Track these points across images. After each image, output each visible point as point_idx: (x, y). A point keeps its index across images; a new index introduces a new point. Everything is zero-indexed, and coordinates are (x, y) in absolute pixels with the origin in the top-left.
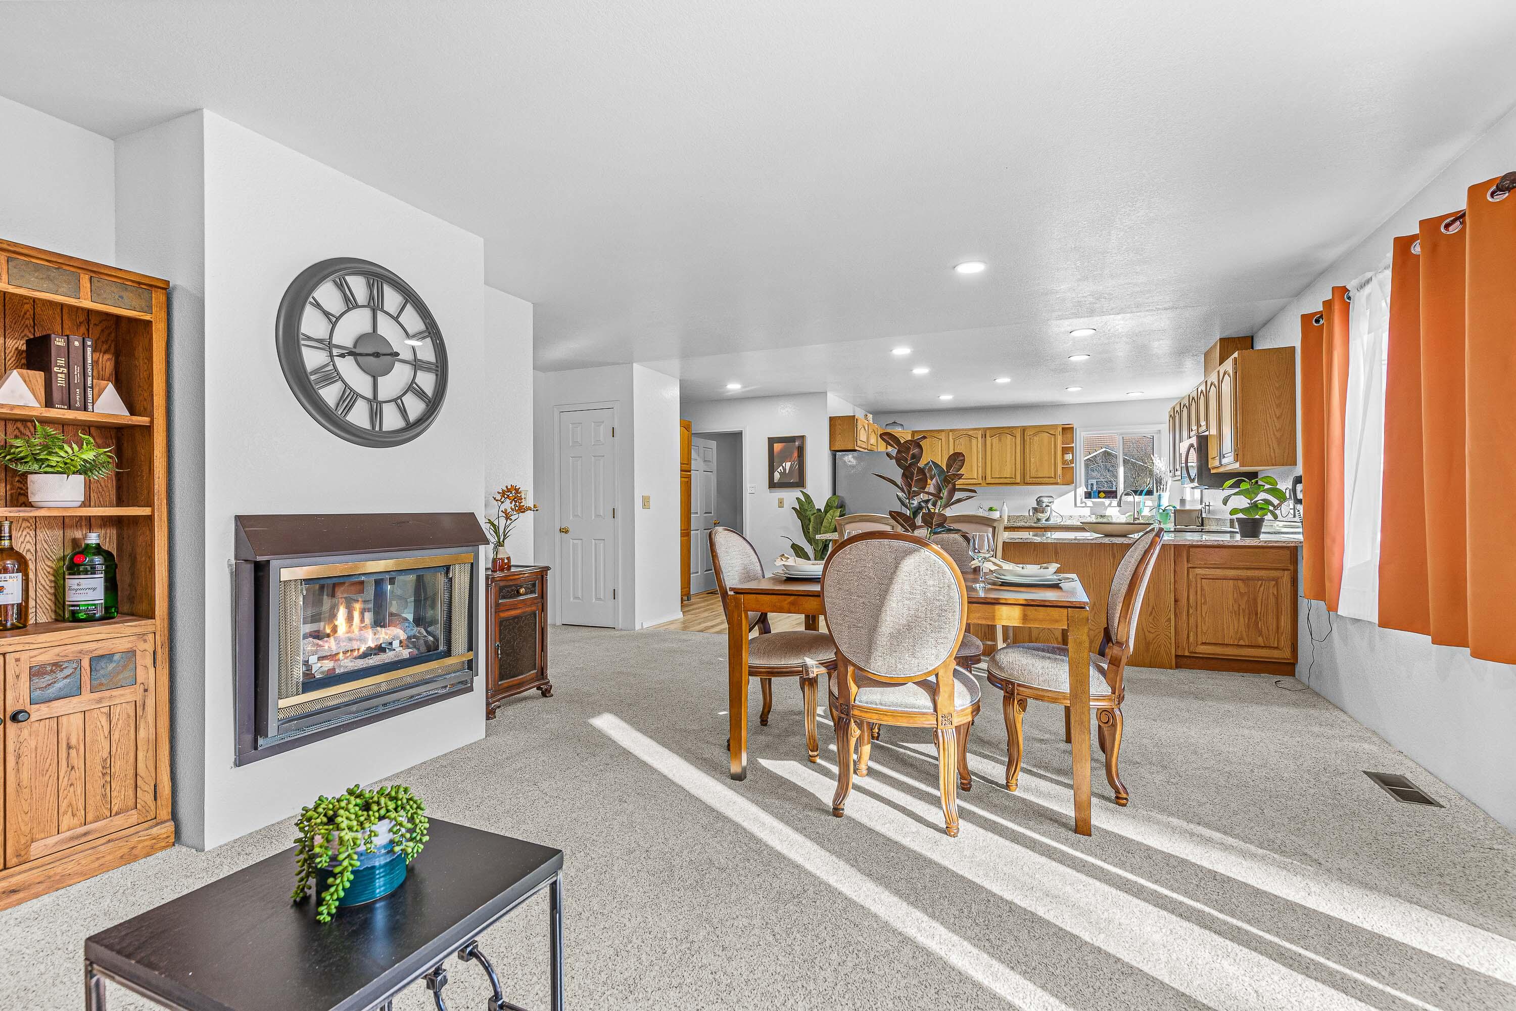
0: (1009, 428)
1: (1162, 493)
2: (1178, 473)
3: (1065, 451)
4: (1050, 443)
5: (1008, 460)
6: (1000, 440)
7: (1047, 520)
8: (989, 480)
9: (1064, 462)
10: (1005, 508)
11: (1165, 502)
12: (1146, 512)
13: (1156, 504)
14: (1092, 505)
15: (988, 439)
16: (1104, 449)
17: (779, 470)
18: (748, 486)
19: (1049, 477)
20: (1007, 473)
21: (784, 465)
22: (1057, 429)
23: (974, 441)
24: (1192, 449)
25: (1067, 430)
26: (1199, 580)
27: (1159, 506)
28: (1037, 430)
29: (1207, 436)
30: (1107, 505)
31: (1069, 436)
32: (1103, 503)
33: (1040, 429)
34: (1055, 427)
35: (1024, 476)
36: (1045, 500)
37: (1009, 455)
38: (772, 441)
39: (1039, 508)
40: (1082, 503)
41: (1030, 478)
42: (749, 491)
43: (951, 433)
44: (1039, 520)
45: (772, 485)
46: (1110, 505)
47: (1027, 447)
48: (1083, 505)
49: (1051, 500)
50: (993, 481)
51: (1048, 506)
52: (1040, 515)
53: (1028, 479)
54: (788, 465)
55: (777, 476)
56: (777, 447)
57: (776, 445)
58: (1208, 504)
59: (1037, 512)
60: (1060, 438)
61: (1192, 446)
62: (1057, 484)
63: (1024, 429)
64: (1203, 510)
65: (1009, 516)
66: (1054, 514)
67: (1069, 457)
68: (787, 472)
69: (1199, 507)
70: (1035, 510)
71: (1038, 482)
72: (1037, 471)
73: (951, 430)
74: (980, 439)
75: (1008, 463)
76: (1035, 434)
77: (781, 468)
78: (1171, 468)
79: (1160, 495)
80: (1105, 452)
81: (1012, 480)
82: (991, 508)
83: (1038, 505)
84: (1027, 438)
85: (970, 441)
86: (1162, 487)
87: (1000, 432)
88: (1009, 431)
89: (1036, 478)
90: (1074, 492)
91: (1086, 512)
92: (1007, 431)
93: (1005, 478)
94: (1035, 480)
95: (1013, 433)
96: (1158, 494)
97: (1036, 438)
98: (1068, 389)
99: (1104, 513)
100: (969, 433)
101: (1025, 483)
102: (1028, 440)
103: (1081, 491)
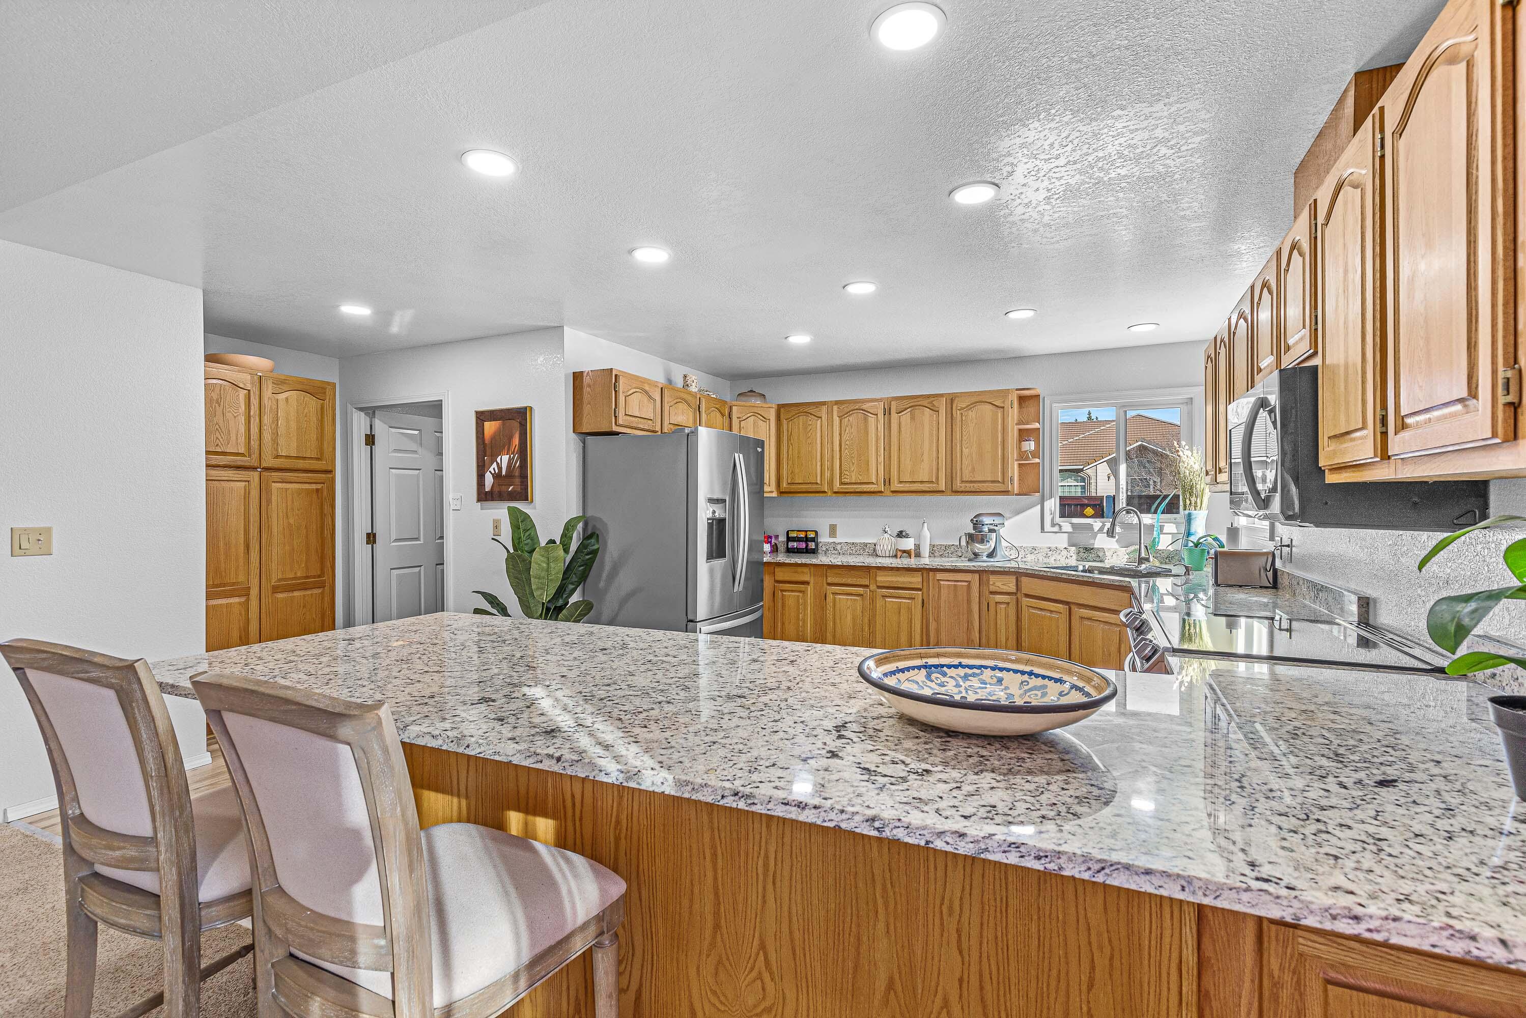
0: (929, 396)
1: (1193, 512)
2: (1223, 477)
3: (1024, 435)
4: (995, 421)
5: (926, 450)
6: (913, 418)
7: (991, 555)
8: (896, 486)
9: (1022, 455)
10: (926, 533)
11: (1199, 529)
12: (1164, 543)
13: (1183, 530)
14: (1070, 529)
15: (894, 416)
16: (1140, 443)
17: (491, 469)
18: (451, 497)
19: (993, 482)
20: (925, 472)
21: (499, 460)
22: (1009, 396)
23: (872, 420)
24: (1263, 414)
25: (1027, 400)
26: (1314, 989)
27: (1189, 534)
28: (974, 399)
29: (1315, 368)
30: (1096, 528)
31: (1032, 410)
32: (1090, 527)
33: (979, 399)
34: (1004, 393)
35: (951, 478)
36: (988, 520)
37: (927, 443)
38: (482, 417)
39: (976, 536)
40: (1053, 525)
41: (962, 482)
42: (452, 507)
43: (835, 408)
44: (976, 555)
45: (484, 496)
47: (957, 429)
48: (1056, 529)
49: (998, 520)
50: (901, 487)
51: (994, 531)
52: (978, 547)
53: (958, 485)
54: (505, 459)
55: (489, 480)
56: (490, 427)
57: (487, 425)
58: (1286, 541)
59: (973, 541)
60: (1014, 413)
61: (1263, 403)
62: (1006, 493)
63: (952, 399)
64: (1277, 553)
65: (932, 546)
66: (1004, 544)
67: (1030, 446)
68: (504, 473)
69: (1269, 547)
70: (971, 538)
71: (975, 489)
72: (973, 470)
73: (837, 403)
74: (881, 416)
75: (926, 457)
76: (970, 407)
77: (495, 465)
78: (1209, 467)
79: (1190, 515)
80: (1140, 446)
81: (933, 486)
82: (901, 532)
83: (975, 528)
84: (957, 414)
85: (866, 419)
86: (1193, 500)
87: (914, 403)
88: (928, 401)
89: (971, 482)
90: (1039, 506)
91: (1062, 541)
92: (925, 403)
93: (922, 482)
94: (970, 487)
95: (934, 406)
96: (1187, 512)
97: (972, 414)
98: (1011, 315)
99: (1089, 543)
100: (864, 407)
101: (953, 490)
102: (959, 417)
103: (1052, 504)
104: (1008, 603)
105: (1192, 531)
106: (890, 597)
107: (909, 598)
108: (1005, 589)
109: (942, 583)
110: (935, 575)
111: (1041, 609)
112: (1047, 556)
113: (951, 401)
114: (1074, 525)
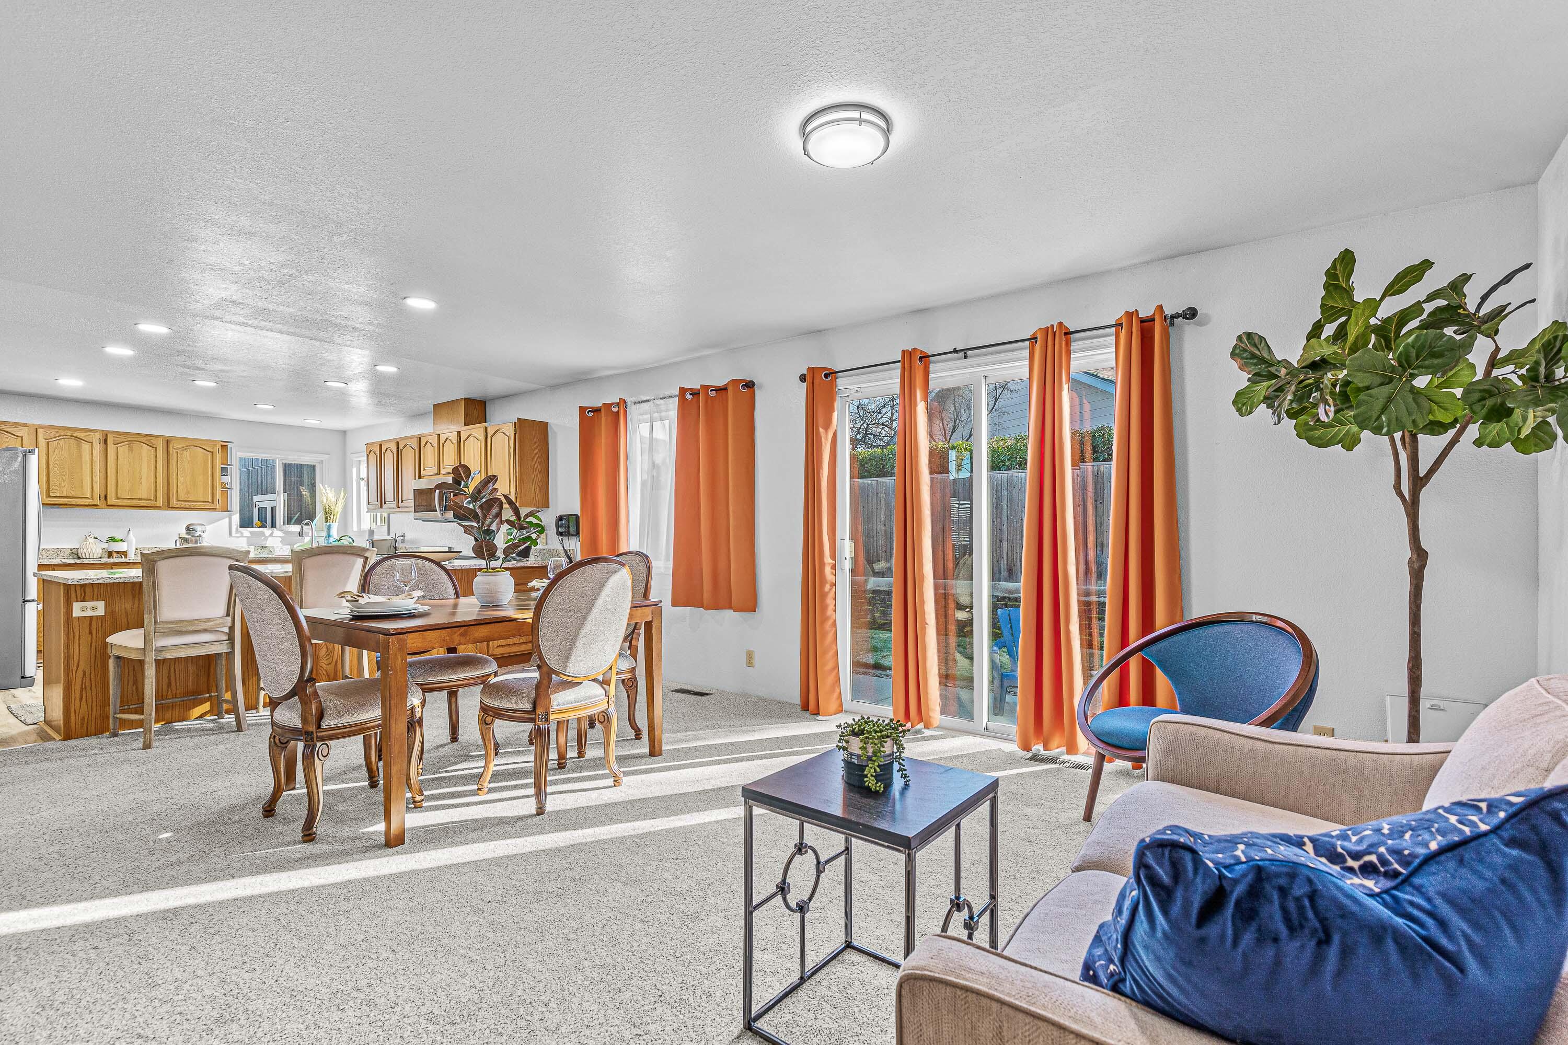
0: (146, 435)
1: (332, 524)
3: (223, 472)
4: (206, 461)
5: (144, 476)
6: (131, 450)
8: (113, 501)
9: (222, 485)
10: (132, 538)
11: (336, 535)
13: (324, 534)
15: (111, 446)
19: (204, 502)
20: (144, 491)
22: (215, 445)
23: (86, 447)
25: (224, 448)
27: (329, 536)
28: (187, 443)
30: (266, 535)
31: (223, 453)
32: (263, 534)
33: (191, 444)
34: (213, 442)
35: (167, 497)
36: (199, 528)
37: (145, 471)
39: (189, 537)
40: (237, 531)
41: (178, 500)
46: (271, 535)
47: (173, 462)
48: (238, 535)
49: (203, 526)
50: (117, 502)
51: (200, 535)
53: (175, 503)
59: (187, 541)
60: (217, 456)
62: (214, 510)
63: (168, 440)
67: (225, 479)
70: (184, 539)
71: (188, 506)
72: (188, 493)
73: (42, 427)
74: (96, 445)
75: (144, 482)
76: (185, 448)
79: (330, 525)
81: (152, 503)
82: (113, 537)
83: (187, 533)
84: (173, 452)
85: (79, 447)
86: (332, 517)
87: (132, 439)
88: (148, 440)
89: (186, 501)
90: (226, 519)
91: (242, 543)
92: (143, 440)
93: (140, 499)
94: (184, 504)
95: (152, 443)
96: (328, 524)
97: (186, 454)
99: (263, 543)
100: (77, 435)
101: (169, 507)
102: (175, 454)
103: (236, 518)
105: (331, 534)
113: (168, 442)
114: (251, 532)
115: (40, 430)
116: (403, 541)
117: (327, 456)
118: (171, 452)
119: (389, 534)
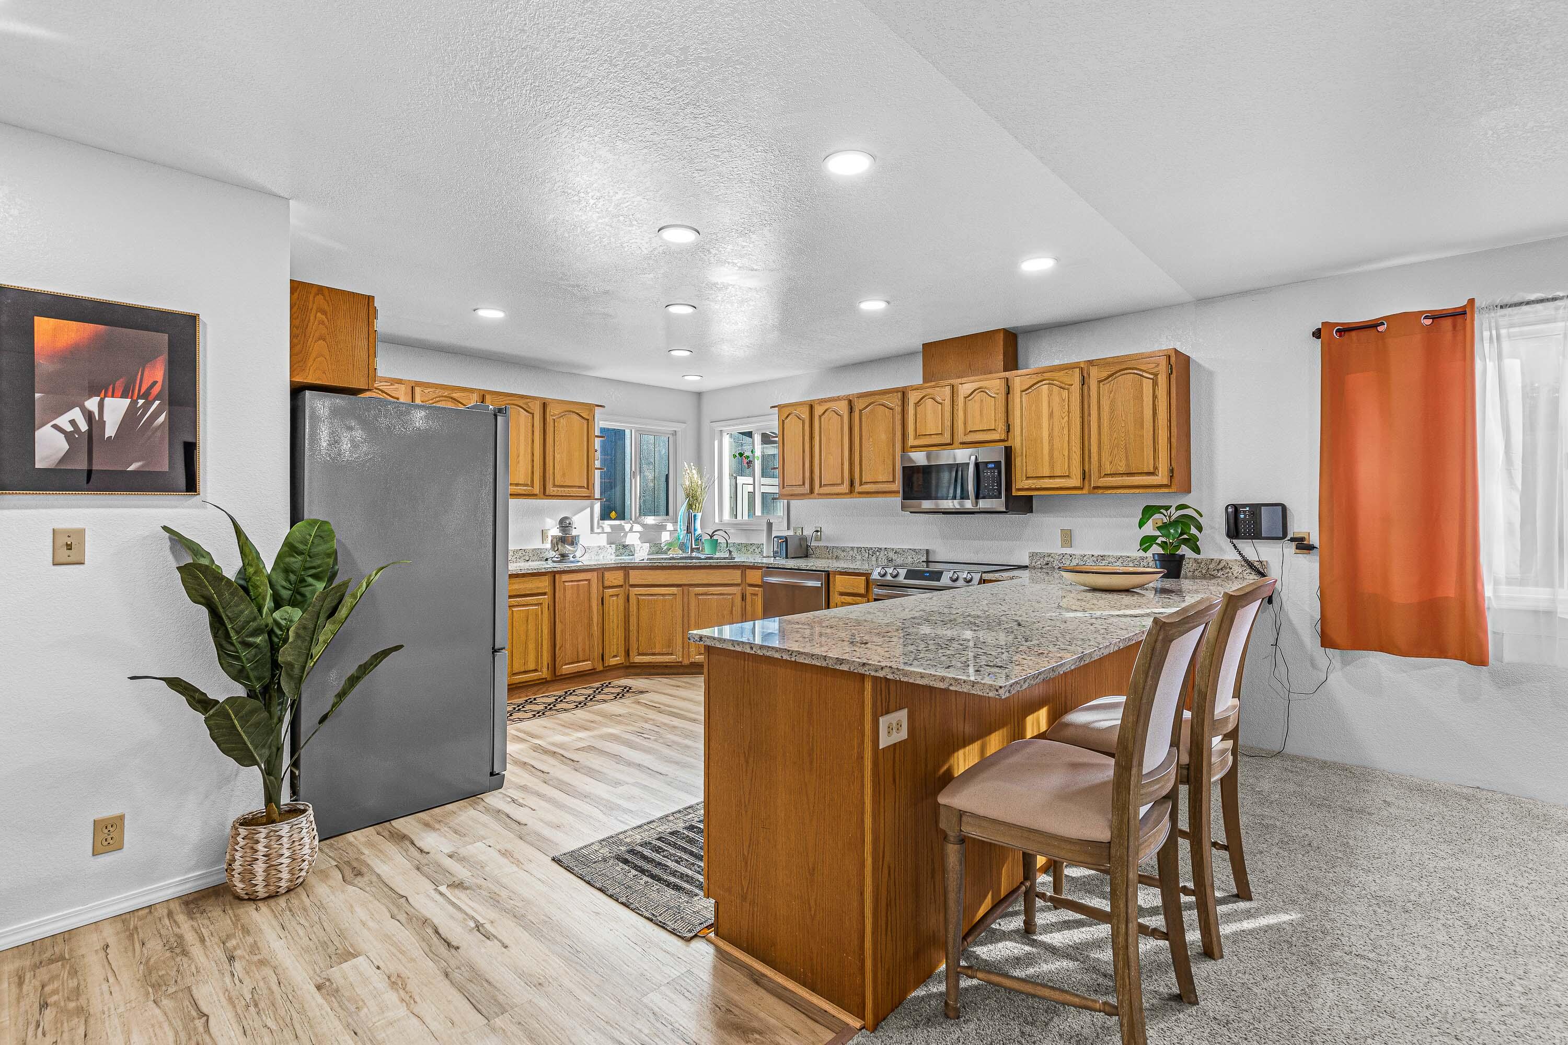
0: (523, 397)
4: (581, 431)
5: (522, 453)
14: (609, 531)
19: (579, 487)
20: (521, 474)
22: (588, 409)
28: (564, 408)
32: (621, 528)
33: (567, 408)
34: (584, 406)
35: (544, 482)
40: (599, 525)
41: (554, 486)
46: (629, 530)
47: (550, 434)
48: (599, 531)
53: (549, 488)
60: (593, 426)
62: (580, 496)
63: (546, 404)
71: (561, 493)
72: (564, 474)
75: (521, 459)
76: (562, 415)
81: (529, 490)
84: (550, 419)
86: (698, 505)
88: (525, 403)
89: (562, 486)
90: (589, 509)
91: (602, 540)
92: (521, 403)
93: (517, 485)
95: (530, 408)
97: (563, 421)
98: (673, 353)
99: (624, 543)
100: (455, 395)
101: (545, 494)
102: (552, 423)
103: (597, 507)
104: (617, 595)
106: (517, 606)
107: (536, 605)
108: (616, 583)
109: (566, 584)
110: (560, 578)
111: (652, 595)
112: (598, 554)
113: (544, 406)
114: (611, 526)
115: (418, 390)
116: (819, 539)
117: (683, 426)
118: (548, 420)
119: (788, 529)
